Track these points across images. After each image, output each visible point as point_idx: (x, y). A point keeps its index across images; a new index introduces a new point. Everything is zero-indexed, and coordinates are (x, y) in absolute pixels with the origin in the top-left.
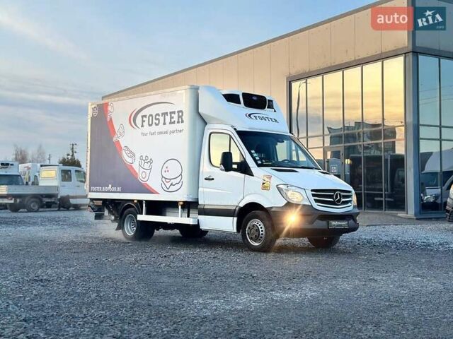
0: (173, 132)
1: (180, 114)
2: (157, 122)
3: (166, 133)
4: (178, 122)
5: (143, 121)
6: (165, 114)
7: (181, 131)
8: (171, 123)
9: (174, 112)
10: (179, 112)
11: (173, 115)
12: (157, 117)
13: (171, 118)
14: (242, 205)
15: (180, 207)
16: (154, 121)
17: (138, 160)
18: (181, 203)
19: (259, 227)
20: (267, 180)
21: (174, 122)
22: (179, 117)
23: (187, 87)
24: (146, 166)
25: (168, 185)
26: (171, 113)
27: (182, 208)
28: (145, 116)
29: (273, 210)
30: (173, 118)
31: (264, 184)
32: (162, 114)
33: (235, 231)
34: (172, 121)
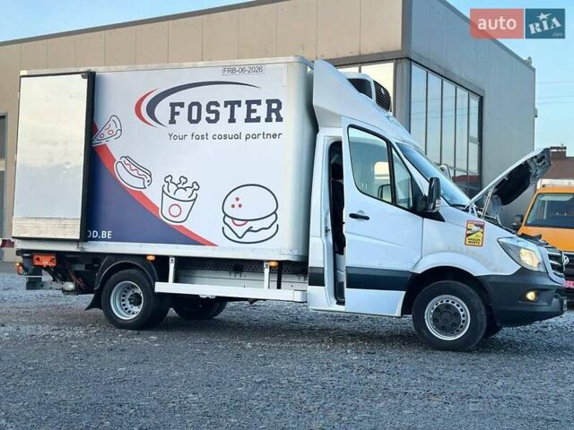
0: (255, 137)
1: (274, 106)
2: (213, 116)
3: (238, 137)
4: (269, 119)
5: (174, 114)
6: (232, 104)
7: (274, 136)
8: (248, 120)
9: (258, 102)
10: (269, 102)
11: (254, 106)
12: (213, 108)
13: (250, 111)
14: (420, 270)
15: (267, 271)
16: (204, 114)
17: (158, 182)
18: (273, 264)
19: (459, 309)
20: (475, 228)
21: (258, 120)
22: (270, 111)
23: (292, 59)
24: (182, 194)
25: (240, 231)
26: (249, 103)
27: (270, 273)
28: (181, 105)
29: (491, 280)
30: (255, 111)
31: (468, 235)
32: (226, 103)
33: (398, 313)
34: (253, 116)
